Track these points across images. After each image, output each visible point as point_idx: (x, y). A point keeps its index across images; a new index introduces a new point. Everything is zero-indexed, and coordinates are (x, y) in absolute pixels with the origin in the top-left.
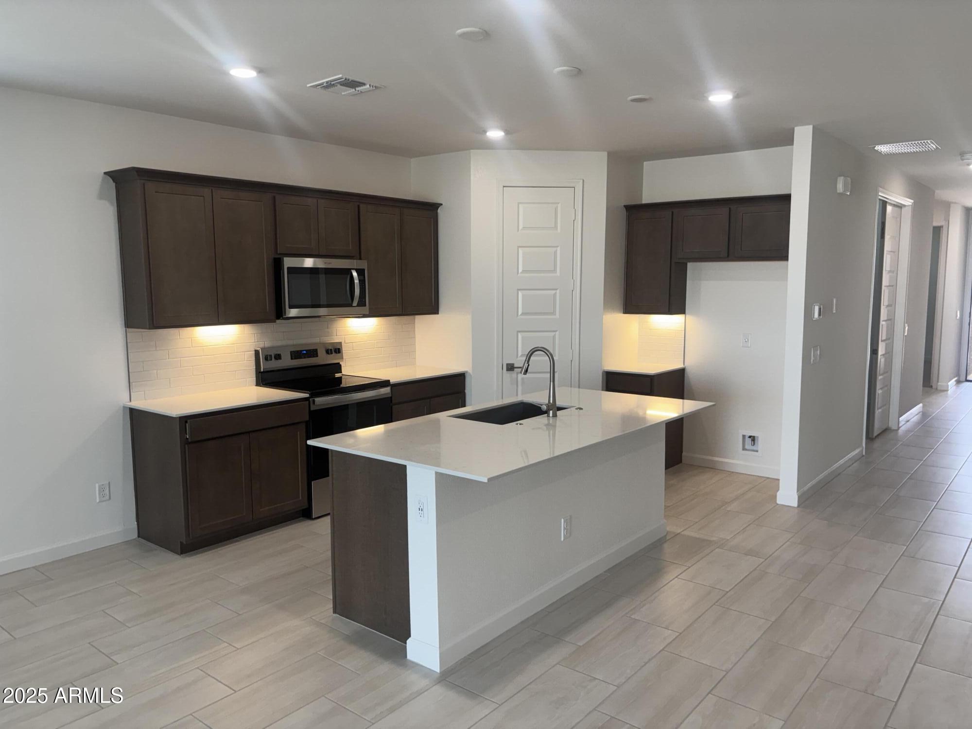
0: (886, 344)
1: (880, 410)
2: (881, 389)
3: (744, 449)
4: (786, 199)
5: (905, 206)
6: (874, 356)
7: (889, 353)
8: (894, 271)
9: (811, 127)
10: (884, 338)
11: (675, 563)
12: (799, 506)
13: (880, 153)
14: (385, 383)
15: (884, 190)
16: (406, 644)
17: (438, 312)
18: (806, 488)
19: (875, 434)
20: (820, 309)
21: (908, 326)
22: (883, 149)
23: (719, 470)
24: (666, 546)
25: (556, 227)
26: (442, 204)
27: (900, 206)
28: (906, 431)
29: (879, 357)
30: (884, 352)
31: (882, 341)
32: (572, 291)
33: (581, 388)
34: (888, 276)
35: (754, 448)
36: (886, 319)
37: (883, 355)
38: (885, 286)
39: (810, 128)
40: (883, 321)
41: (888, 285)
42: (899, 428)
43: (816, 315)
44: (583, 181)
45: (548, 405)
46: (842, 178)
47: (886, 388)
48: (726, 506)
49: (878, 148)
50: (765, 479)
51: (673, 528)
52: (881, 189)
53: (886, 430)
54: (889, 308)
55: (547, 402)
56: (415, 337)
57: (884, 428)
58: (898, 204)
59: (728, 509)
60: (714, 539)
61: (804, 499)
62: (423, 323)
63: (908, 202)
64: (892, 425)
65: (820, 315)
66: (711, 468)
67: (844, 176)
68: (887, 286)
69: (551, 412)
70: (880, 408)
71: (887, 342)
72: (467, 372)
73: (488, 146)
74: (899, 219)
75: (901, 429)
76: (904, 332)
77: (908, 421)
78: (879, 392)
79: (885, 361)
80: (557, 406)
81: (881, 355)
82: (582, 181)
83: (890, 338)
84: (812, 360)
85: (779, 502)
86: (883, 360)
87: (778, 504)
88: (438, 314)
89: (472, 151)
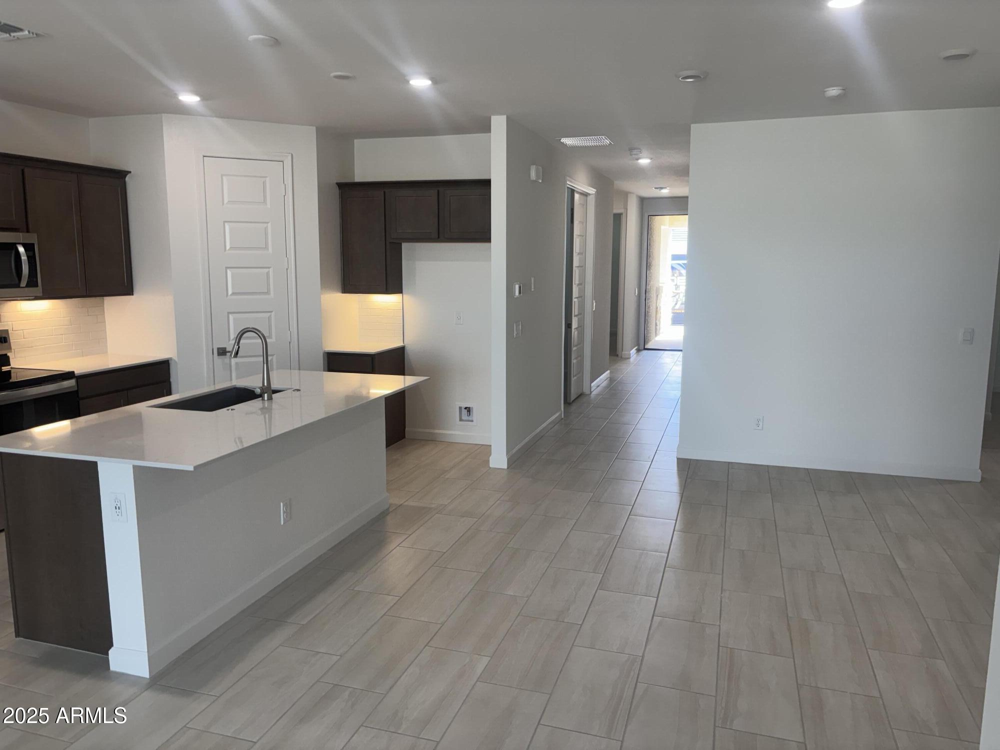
0: (578, 319)
1: (575, 378)
2: (576, 358)
3: (461, 420)
4: (487, 183)
5: (589, 194)
6: (569, 329)
7: (581, 327)
8: (583, 253)
9: (505, 116)
10: (576, 313)
11: (397, 533)
12: (508, 468)
13: (566, 145)
14: (69, 375)
15: (571, 179)
16: (108, 655)
17: (133, 292)
18: (514, 451)
19: (572, 399)
20: (520, 287)
21: (595, 302)
22: (568, 141)
23: (438, 441)
24: (389, 518)
25: (265, 202)
26: (130, 172)
27: (585, 195)
28: (596, 395)
29: (573, 330)
30: (577, 326)
31: (575, 316)
32: (287, 269)
33: (302, 370)
34: (578, 258)
35: (470, 419)
36: (577, 296)
37: (576, 328)
38: (576, 267)
39: (504, 118)
40: (575, 298)
41: (578, 265)
42: (591, 392)
43: (517, 293)
44: (292, 155)
45: (261, 388)
46: (535, 166)
47: (579, 358)
48: (445, 474)
49: (563, 140)
50: (480, 446)
51: (395, 501)
52: (568, 178)
53: (581, 395)
54: (580, 286)
55: (261, 385)
56: (105, 322)
57: (580, 393)
58: (584, 193)
59: (447, 477)
60: (433, 506)
61: (513, 462)
62: (113, 305)
63: (592, 191)
64: (586, 391)
65: (520, 293)
66: (431, 440)
67: (536, 165)
68: (578, 267)
69: (266, 395)
70: (575, 376)
71: (579, 316)
72: (171, 359)
73: (182, 110)
74: (585, 205)
75: (593, 393)
76: (592, 308)
77: (598, 386)
78: (574, 361)
79: (578, 333)
80: (272, 389)
81: (574, 329)
82: (290, 155)
83: (581, 313)
84: (515, 335)
85: (491, 466)
86: (576, 333)
87: (490, 468)
88: (133, 295)
89: (163, 115)
